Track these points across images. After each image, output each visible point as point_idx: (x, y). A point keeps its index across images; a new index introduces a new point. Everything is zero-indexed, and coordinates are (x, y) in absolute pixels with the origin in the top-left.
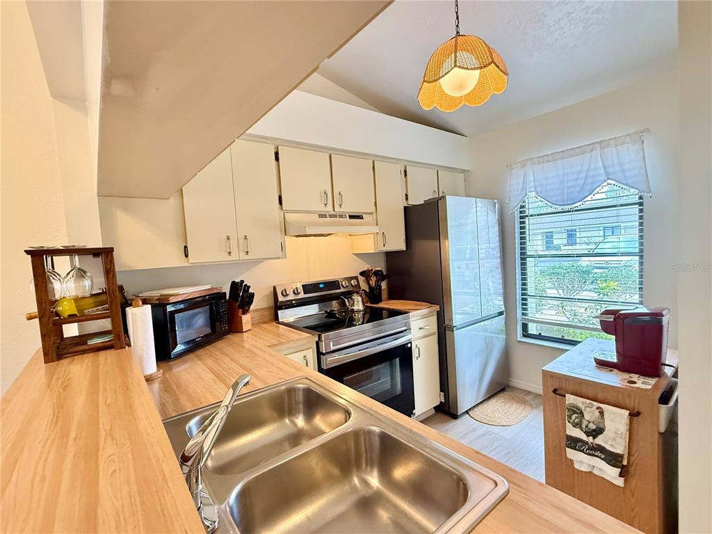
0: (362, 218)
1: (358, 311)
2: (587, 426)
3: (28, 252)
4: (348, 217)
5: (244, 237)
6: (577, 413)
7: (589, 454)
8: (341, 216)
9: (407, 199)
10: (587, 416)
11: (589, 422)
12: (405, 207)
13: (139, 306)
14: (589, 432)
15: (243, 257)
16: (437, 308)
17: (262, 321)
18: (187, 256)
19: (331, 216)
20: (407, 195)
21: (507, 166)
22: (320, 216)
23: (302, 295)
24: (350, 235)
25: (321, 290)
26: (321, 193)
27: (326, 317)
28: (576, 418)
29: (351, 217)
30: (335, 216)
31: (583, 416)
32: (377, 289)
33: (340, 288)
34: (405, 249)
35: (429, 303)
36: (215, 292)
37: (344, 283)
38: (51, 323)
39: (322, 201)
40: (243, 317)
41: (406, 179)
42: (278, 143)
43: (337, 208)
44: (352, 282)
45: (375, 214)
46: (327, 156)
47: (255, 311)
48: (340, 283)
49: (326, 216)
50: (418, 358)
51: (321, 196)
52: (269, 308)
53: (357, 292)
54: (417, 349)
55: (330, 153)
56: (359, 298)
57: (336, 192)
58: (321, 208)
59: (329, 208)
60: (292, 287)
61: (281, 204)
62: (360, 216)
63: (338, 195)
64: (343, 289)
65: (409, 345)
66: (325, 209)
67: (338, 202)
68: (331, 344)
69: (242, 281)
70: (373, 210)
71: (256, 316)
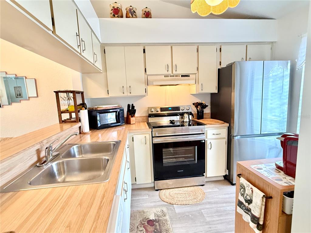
0: (189, 76)
1: (186, 122)
2: (246, 197)
3: (54, 92)
4: (180, 76)
5: (129, 87)
6: (243, 189)
7: (245, 212)
8: (176, 76)
9: (220, 65)
10: (247, 192)
11: (247, 195)
12: (219, 69)
13: (84, 110)
14: (247, 200)
15: (129, 94)
16: (228, 125)
17: (143, 121)
18: (108, 94)
19: (171, 76)
20: (220, 62)
21: (299, 36)
22: (165, 76)
23: (160, 112)
24: (189, 85)
25: (170, 110)
26: (166, 66)
27: (170, 123)
28: (243, 191)
29: (182, 76)
30: (173, 76)
31: (245, 191)
32: (200, 112)
33: (180, 110)
34: (217, 92)
35: (224, 122)
36: (118, 107)
37: (182, 108)
38: (60, 112)
39: (166, 70)
40: (131, 118)
41: (221, 53)
42: (145, 45)
43: (174, 72)
44: (187, 108)
45: (197, 74)
46: (170, 47)
47: (140, 117)
48: (180, 108)
49: (168, 76)
50: (210, 149)
51: (166, 67)
52: (146, 116)
53: (187, 113)
54: (210, 144)
55: (172, 45)
56: (187, 116)
57: (174, 64)
58: (166, 72)
59: (170, 72)
60: (155, 108)
61: (146, 72)
62: (187, 75)
63: (175, 66)
64: (181, 111)
65: (203, 141)
66: (168, 73)
67: (175, 69)
68: (157, 133)
69: (132, 104)
70: (196, 72)
71: (141, 119)
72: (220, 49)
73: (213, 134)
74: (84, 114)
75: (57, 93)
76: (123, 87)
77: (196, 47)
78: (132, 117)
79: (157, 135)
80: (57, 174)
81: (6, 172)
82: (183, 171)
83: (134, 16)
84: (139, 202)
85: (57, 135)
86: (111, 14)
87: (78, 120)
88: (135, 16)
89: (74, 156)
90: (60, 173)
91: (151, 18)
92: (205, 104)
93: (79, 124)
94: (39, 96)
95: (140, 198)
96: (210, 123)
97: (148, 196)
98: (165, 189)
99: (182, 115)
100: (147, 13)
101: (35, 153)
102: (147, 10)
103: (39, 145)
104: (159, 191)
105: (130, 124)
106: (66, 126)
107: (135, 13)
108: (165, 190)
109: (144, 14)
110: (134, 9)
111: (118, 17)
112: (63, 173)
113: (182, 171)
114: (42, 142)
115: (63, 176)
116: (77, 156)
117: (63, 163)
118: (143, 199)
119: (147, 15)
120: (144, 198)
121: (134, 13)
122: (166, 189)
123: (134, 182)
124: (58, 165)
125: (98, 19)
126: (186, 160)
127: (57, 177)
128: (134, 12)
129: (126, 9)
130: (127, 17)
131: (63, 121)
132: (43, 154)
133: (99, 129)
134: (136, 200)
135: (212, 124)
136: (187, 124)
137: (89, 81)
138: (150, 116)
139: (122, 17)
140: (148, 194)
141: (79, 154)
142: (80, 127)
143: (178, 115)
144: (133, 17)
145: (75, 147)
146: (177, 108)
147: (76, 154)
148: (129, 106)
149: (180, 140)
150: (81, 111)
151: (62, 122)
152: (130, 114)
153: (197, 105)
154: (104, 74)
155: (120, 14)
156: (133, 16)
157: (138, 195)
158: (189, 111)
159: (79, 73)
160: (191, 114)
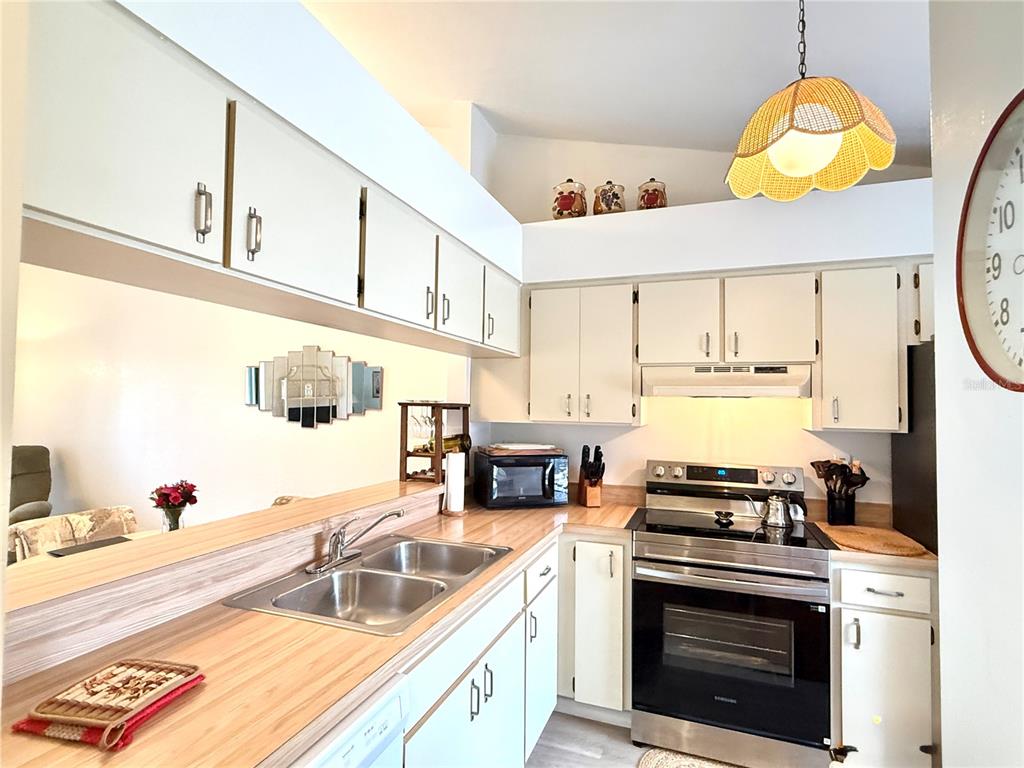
0: (786, 372)
1: (776, 527)
3: (400, 404)
4: (752, 369)
5: (586, 397)
8: (738, 370)
9: (918, 332)
12: (911, 349)
13: (456, 452)
15: (585, 419)
18: (529, 413)
19: (717, 370)
20: (917, 323)
22: (698, 370)
23: (684, 481)
25: (721, 479)
26: (700, 336)
29: (758, 370)
30: (727, 369)
32: (840, 498)
33: (756, 482)
34: (907, 432)
35: (924, 549)
36: (553, 453)
37: (765, 475)
38: (405, 454)
39: (701, 348)
40: (589, 489)
41: (919, 291)
42: (639, 280)
43: (730, 358)
44: (785, 476)
45: (819, 363)
46: (716, 282)
47: (622, 487)
48: (759, 475)
49: (708, 370)
50: (857, 645)
51: (701, 340)
52: (641, 488)
53: (780, 494)
54: (855, 627)
55: (723, 277)
56: (780, 506)
57: (729, 333)
58: (701, 359)
59: (715, 358)
60: (670, 466)
61: (637, 356)
62: (779, 368)
63: (733, 338)
64: (761, 485)
65: (822, 609)
66: (707, 360)
67: (733, 348)
68: (646, 548)
69: (598, 448)
70: (812, 356)
71: (623, 494)
72: (916, 276)
73: (869, 590)
74: (455, 465)
75: (404, 406)
76: (569, 397)
77: (812, 278)
78: (593, 485)
79: (647, 555)
80: (340, 598)
81: (247, 568)
82: (735, 702)
83: (613, 207)
84: (567, 761)
85: (369, 509)
86: (554, 209)
87: (440, 477)
88: (617, 208)
89: (397, 568)
90: (344, 601)
91: (662, 206)
92: (860, 469)
93: (440, 489)
94: (383, 407)
95: (575, 749)
96: (856, 546)
97: (601, 752)
98: (667, 750)
99: (762, 496)
100: (649, 194)
101: (311, 541)
102: (652, 187)
103: (321, 526)
104: (642, 750)
105: (584, 504)
106: (412, 488)
107: (618, 198)
108: (664, 754)
109: (643, 197)
110: (616, 190)
111: (571, 215)
112: (350, 602)
113: (732, 701)
114: (327, 520)
115: (350, 609)
116: (404, 570)
117: (354, 576)
118: (582, 755)
119: (653, 199)
120: (588, 754)
121: (615, 200)
122: (670, 750)
123: (567, 693)
124: (344, 578)
125: (520, 226)
126: (773, 671)
127: (338, 607)
128: (616, 196)
129: (595, 191)
130: (596, 212)
131: (408, 476)
132: (326, 549)
133: (493, 508)
134: (561, 750)
135: (863, 550)
136: (779, 534)
137: (487, 380)
138: (653, 488)
139: (582, 213)
140: (602, 747)
141: (411, 566)
142: (442, 496)
143: (748, 500)
144: (610, 211)
145: (403, 545)
146: (750, 475)
147: (404, 562)
148: (586, 451)
149: (727, 585)
150: (450, 454)
151: (405, 477)
152: (587, 478)
153: (826, 469)
154: (524, 359)
155: (576, 207)
156: (610, 209)
157: (571, 739)
158: (793, 488)
159: (465, 358)
160: (796, 498)
